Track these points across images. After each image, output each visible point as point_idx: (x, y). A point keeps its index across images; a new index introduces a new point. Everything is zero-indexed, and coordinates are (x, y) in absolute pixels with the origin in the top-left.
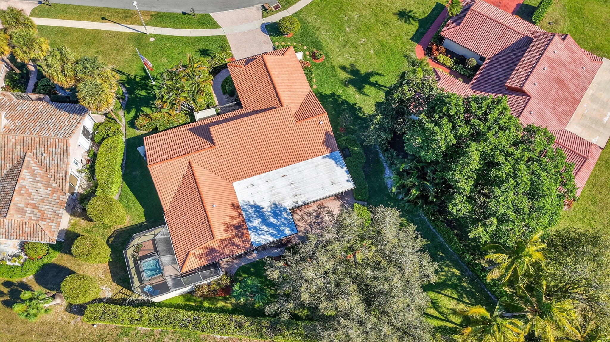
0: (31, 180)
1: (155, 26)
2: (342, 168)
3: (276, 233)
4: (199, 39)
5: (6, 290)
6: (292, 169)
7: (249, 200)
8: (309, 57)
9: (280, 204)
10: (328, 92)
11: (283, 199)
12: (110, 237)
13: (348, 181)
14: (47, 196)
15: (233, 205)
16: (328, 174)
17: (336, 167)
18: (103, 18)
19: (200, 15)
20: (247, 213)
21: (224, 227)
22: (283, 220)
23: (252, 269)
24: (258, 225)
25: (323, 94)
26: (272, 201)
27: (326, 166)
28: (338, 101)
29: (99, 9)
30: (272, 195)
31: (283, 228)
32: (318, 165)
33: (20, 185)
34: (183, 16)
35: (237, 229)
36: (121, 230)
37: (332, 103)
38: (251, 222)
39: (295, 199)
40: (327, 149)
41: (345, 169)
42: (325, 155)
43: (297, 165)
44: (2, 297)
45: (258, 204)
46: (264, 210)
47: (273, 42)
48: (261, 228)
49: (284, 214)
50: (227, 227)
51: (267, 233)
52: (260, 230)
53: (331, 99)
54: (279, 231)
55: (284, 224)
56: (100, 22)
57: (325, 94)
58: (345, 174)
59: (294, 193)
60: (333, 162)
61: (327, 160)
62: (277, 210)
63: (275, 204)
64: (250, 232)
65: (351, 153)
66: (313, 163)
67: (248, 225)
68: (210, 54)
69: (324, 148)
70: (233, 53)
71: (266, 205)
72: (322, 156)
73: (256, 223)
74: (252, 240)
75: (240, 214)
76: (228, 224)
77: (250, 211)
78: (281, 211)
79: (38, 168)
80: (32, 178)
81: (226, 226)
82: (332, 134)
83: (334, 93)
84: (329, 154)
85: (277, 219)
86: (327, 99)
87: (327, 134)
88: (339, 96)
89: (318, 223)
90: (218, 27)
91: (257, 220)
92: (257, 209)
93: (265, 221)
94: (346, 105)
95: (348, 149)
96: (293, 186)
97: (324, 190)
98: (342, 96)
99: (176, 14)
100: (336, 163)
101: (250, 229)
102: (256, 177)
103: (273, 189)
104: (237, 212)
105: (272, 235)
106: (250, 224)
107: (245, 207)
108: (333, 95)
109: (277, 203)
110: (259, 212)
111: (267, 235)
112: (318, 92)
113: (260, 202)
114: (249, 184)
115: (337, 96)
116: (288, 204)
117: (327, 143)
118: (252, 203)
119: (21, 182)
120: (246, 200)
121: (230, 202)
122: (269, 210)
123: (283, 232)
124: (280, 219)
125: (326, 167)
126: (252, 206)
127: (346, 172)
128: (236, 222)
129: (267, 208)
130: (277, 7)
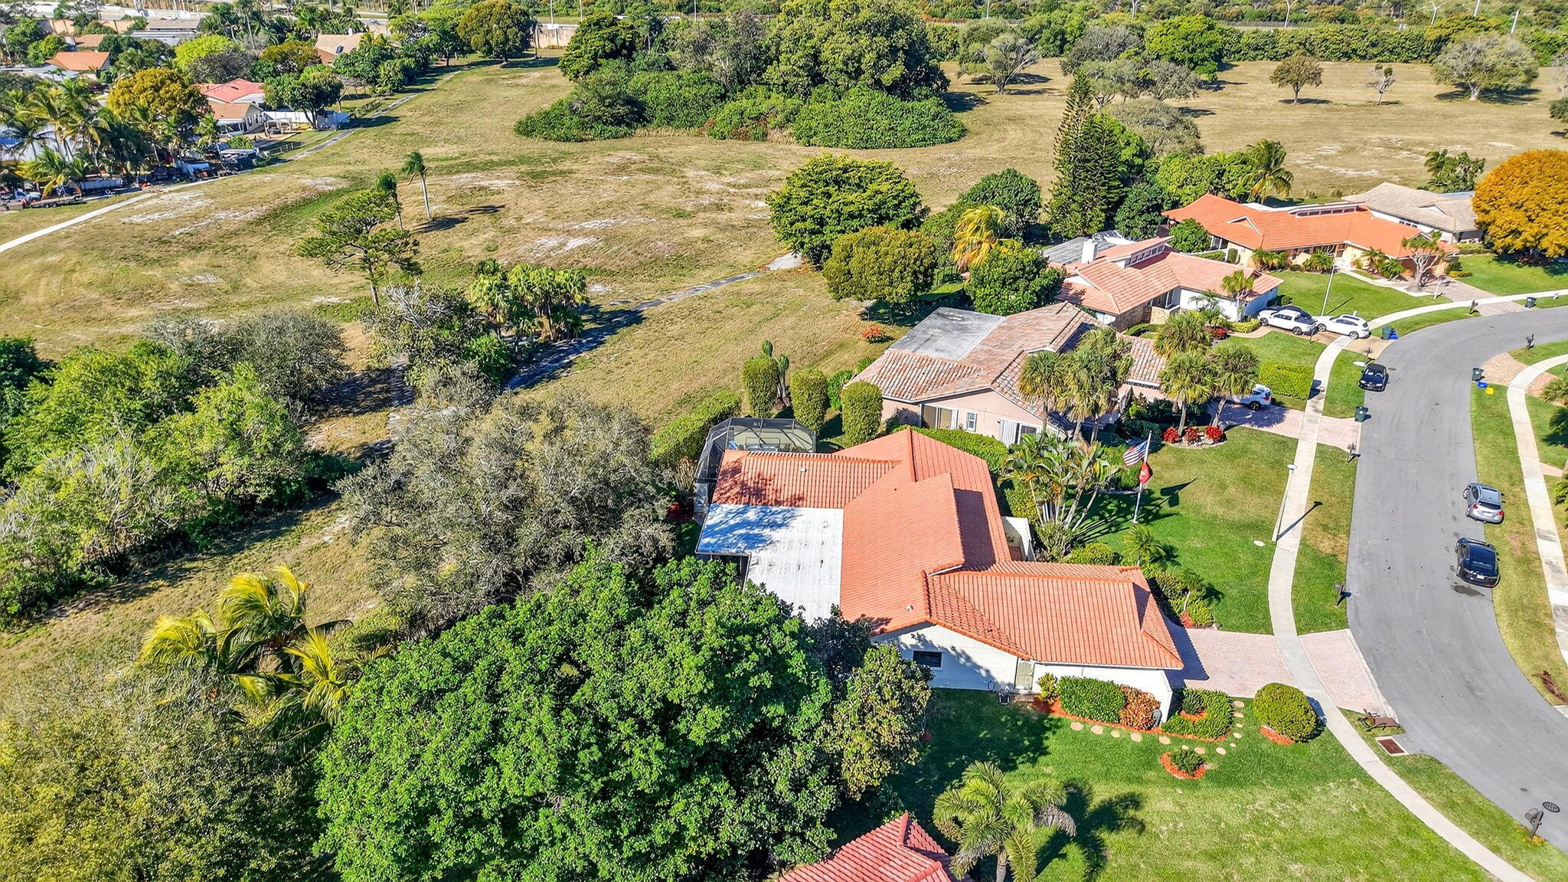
1: (1302, 553)
3: (716, 529)
6: (831, 576)
7: (799, 521)
8: (1186, 746)
9: (765, 547)
10: (1051, 742)
11: (774, 555)
15: (801, 499)
18: (1317, 504)
20: (778, 511)
22: (735, 542)
24: (745, 516)
26: (778, 543)
29: (1345, 503)
31: (717, 539)
35: (754, 489)
38: (757, 511)
45: (785, 528)
46: (769, 530)
47: (1245, 701)
48: (739, 518)
49: (743, 546)
50: (764, 479)
51: (725, 521)
52: (736, 516)
53: (1026, 742)
54: (717, 533)
55: (724, 541)
56: (1309, 498)
62: (757, 542)
63: (771, 543)
64: (740, 506)
70: (1208, 631)
74: (725, 505)
75: (780, 503)
76: (769, 483)
77: (779, 515)
78: (751, 545)
81: (766, 478)
83: (1045, 754)
85: (740, 536)
88: (1034, 761)
90: (1302, 630)
91: (755, 517)
92: (778, 525)
93: (747, 524)
96: (794, 568)
101: (744, 507)
102: (839, 533)
103: (804, 545)
104: (785, 500)
105: (715, 526)
106: (754, 509)
107: (790, 513)
108: (1040, 748)
109: (769, 545)
110: (769, 524)
111: (719, 520)
112: (1057, 727)
113: (787, 530)
115: (1035, 759)
116: (759, 555)
118: (791, 523)
120: (803, 517)
121: (808, 496)
122: (764, 535)
123: (711, 536)
124: (737, 539)
126: (786, 521)
128: (769, 493)
129: (770, 534)
130: (1391, 747)
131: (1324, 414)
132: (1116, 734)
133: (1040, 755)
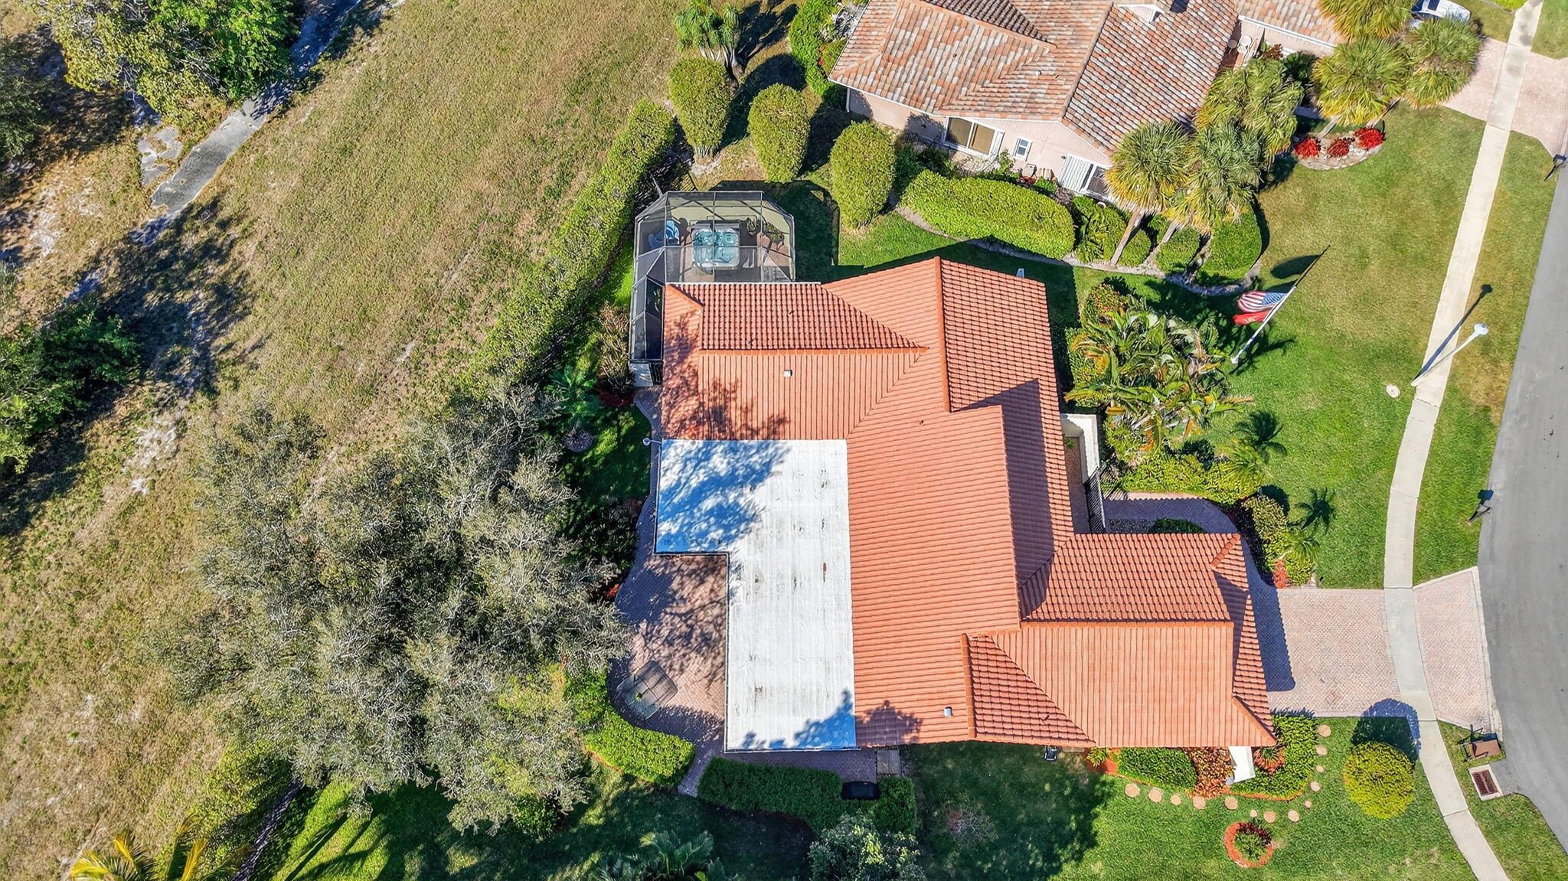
0: (982, 47)
1: (1445, 408)
2: (797, 735)
3: (675, 501)
4: (1375, 513)
5: (779, 10)
6: (838, 598)
7: (785, 464)
8: (1253, 813)
9: (748, 531)
10: (1103, 824)
11: (760, 546)
12: (826, 194)
13: (751, 736)
14: (938, 73)
15: (782, 421)
16: (791, 687)
17: (805, 719)
18: (1487, 289)
19: (1476, 536)
20: (754, 451)
21: (726, 381)
22: (704, 526)
23: (632, 448)
24: (710, 465)
25: (1098, 809)
26: (763, 515)
27: (818, 691)
28: (1063, 846)
29: (1523, 285)
30: (781, 523)
31: (680, 521)
32: (828, 670)
33: (974, 26)
34: (1473, 491)
35: (714, 411)
36: (835, 218)
37: (1060, 824)
38: (725, 452)
39: (748, 573)
40: (868, 712)
41: (790, 743)
42: (852, 700)
43: (847, 612)
44: (769, 3)
45: (768, 481)
46: (746, 490)
47: (1333, 722)
48: (702, 471)
49: (716, 534)
50: (725, 390)
51: (683, 481)
52: (696, 466)
53: (1074, 825)
54: (679, 508)
55: (690, 525)
56: (1476, 279)
57: (1096, 816)
58: (776, 737)
59: (767, 576)
60: (823, 717)
61: (837, 702)
62: (734, 519)
63: (754, 518)
64: (700, 443)
65: (856, 801)
66: (839, 658)
67: (720, 443)
68: (1312, 525)
69: (875, 703)
70: (1303, 590)
71: (758, 497)
72: (852, 690)
73: (720, 463)
74: (679, 442)
75: (754, 432)
76: (733, 395)
77: (755, 458)
78: (727, 528)
79: (1009, 63)
80: (988, 49)
81: (728, 388)
82: (907, 739)
83: (1093, 844)
84: (853, 713)
85: (710, 512)
86: (1077, 811)
87: (913, 723)
88: (1078, 857)
89: (687, 637)
90: (1419, 577)
91: (725, 465)
92: (757, 476)
93: (716, 483)
94: (1039, 864)
95: (870, 799)
96: (789, 581)
97: (747, 658)
98: (1077, 866)
99: (1485, 473)
100: (817, 724)
101: (706, 445)
102: (844, 497)
103: (798, 528)
104: (760, 426)
105: (672, 491)
106: (720, 448)
107: (771, 450)
108: (1088, 839)
109: (752, 524)
110: (746, 477)
111: (676, 478)
112: (1109, 795)
113: (771, 485)
114: (831, 478)
115: (1081, 853)
116: (741, 550)
117: (886, 716)
118: (774, 469)
119: (979, 27)
120: (788, 457)
121: (790, 415)
122: (742, 501)
123: (671, 516)
124: (707, 521)
125: (814, 690)
126: (767, 466)
127: (781, 742)
128: (735, 415)
129: (750, 497)
130: (1485, 783)
131: (1536, 49)
132: (1176, 799)
133: (1087, 847)
